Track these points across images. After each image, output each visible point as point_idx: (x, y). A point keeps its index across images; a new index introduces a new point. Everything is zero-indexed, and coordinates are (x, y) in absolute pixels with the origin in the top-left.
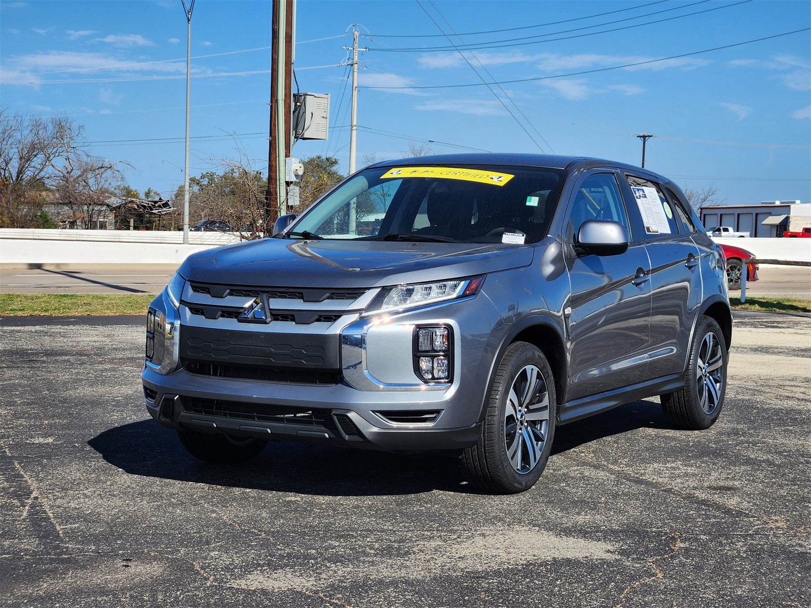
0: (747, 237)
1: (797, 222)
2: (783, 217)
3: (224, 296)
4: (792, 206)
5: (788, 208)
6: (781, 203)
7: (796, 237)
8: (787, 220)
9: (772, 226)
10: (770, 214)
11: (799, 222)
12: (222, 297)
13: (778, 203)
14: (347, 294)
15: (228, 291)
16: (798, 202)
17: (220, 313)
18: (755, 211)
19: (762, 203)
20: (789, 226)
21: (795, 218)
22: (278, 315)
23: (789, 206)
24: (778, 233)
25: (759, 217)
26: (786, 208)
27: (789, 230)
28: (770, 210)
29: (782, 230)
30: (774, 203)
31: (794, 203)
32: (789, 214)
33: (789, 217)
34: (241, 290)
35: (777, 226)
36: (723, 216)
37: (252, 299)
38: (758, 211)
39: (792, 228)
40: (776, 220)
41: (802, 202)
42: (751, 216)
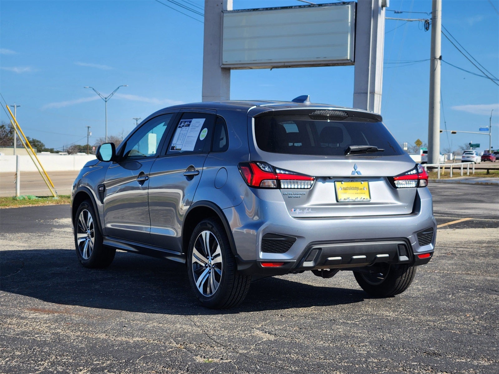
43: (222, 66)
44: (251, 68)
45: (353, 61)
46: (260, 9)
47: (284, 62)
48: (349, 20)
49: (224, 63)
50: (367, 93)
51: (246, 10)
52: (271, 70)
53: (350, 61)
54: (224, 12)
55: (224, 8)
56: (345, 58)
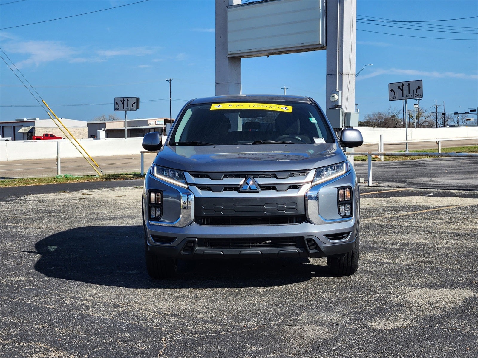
0: (10, 140)
1: (39, 130)
2: (31, 128)
3: (221, 178)
4: (35, 121)
5: (33, 122)
6: (28, 120)
7: (40, 139)
8: (33, 129)
9: (24, 133)
10: (23, 126)
11: (40, 131)
12: (221, 179)
13: (25, 120)
14: (300, 173)
15: (223, 176)
16: (38, 119)
17: (223, 188)
18: (13, 125)
19: (16, 120)
20: (34, 133)
21: (38, 128)
22: (264, 187)
23: (34, 121)
24: (28, 137)
25: (16, 128)
26: (32, 122)
27: (35, 135)
28: (23, 124)
29: (31, 136)
30: (23, 120)
31: (36, 119)
32: (34, 126)
33: (34, 127)
34: (232, 175)
35: (27, 133)
36: (4, 128)
37: (243, 179)
38: (15, 124)
39: (37, 134)
40: (27, 130)
41: (40, 119)
42: (11, 127)
43: (228, 56)
44: (254, 56)
45: (325, 45)
46: (254, 3)
47: (273, 50)
48: (320, 8)
49: (229, 53)
50: (336, 74)
51: (245, 4)
52: (268, 57)
53: (322, 45)
54: (228, 7)
55: (229, 4)
56: (317, 43)
